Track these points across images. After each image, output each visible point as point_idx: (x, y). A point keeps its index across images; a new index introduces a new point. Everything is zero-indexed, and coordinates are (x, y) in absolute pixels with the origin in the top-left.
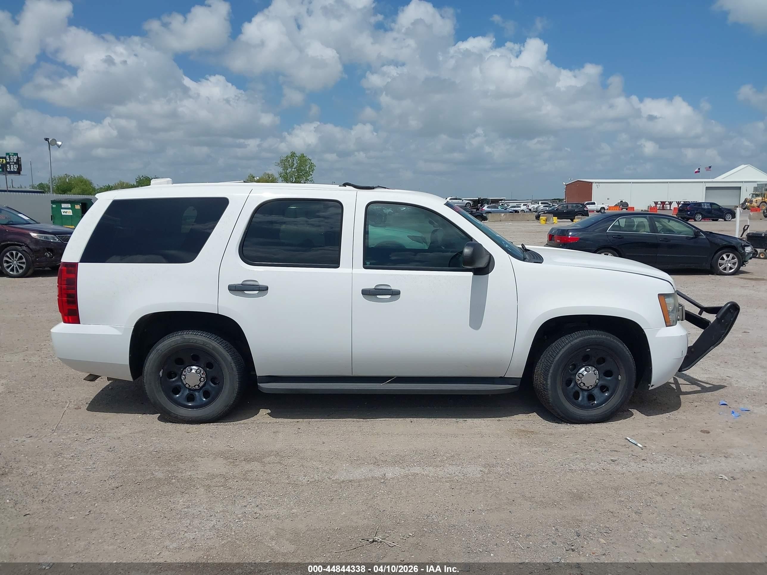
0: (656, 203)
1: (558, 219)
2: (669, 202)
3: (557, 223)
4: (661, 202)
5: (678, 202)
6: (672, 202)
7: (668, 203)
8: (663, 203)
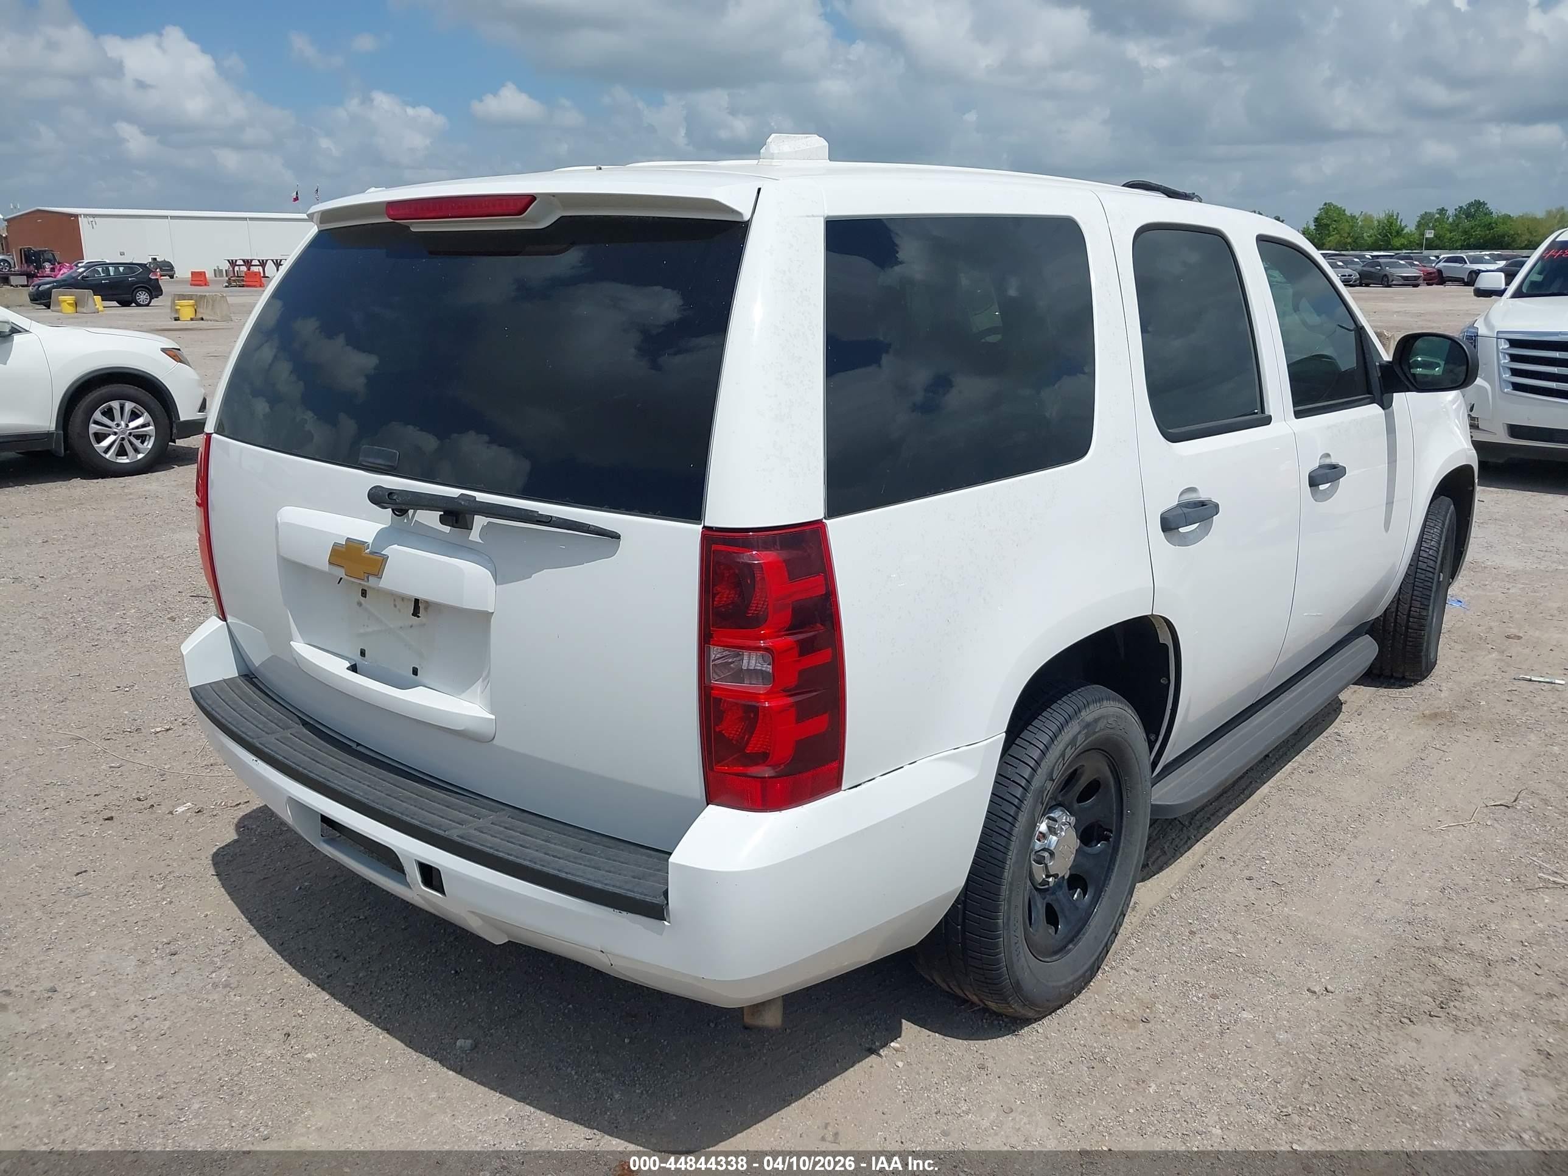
0: (233, 263)
1: (103, 300)
2: (259, 261)
3: (102, 311)
4: (244, 261)
5: (277, 260)
6: (267, 261)
7: (258, 264)
8: (248, 263)
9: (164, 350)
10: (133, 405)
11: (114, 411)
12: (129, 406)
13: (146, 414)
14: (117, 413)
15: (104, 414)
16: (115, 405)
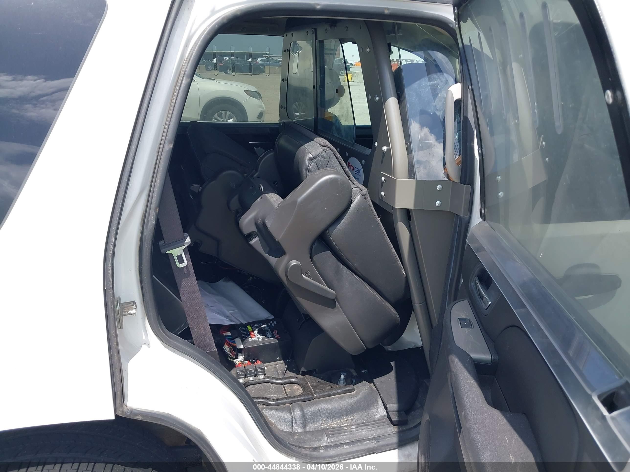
9: (245, 91)
10: (230, 113)
11: (223, 115)
12: (228, 113)
13: (234, 117)
14: (223, 116)
15: (218, 116)
16: (223, 112)
